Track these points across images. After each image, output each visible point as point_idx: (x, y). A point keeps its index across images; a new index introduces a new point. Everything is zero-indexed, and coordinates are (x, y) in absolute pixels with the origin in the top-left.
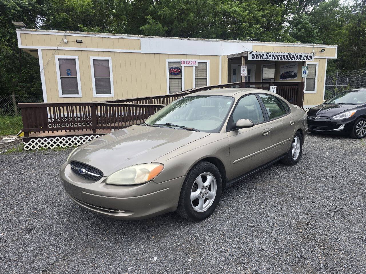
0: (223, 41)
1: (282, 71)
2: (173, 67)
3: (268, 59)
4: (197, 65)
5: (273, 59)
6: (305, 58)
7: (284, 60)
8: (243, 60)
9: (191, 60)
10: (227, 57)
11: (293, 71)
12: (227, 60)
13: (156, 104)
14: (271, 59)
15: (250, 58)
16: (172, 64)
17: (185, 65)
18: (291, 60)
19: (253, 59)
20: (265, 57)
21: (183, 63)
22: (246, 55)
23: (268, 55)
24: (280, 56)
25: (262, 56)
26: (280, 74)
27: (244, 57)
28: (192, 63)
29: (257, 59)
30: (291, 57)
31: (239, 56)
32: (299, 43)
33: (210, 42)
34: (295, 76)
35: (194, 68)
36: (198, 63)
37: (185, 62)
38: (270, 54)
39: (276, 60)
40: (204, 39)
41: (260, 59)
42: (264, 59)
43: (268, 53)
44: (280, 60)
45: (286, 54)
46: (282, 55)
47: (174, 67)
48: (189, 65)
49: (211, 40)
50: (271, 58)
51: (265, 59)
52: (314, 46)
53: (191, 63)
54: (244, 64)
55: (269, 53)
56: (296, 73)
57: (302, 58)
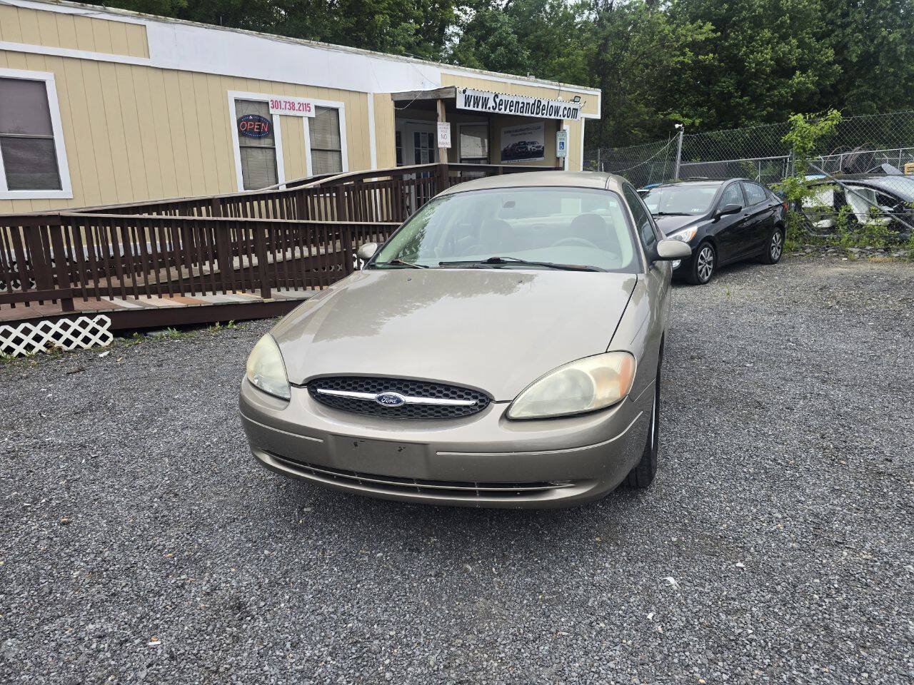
0: (375, 54)
1: (507, 142)
2: (249, 116)
3: (497, 110)
4: (313, 114)
5: (507, 112)
6: (566, 112)
7: (527, 115)
8: (440, 108)
9: (298, 100)
10: (390, 97)
11: (533, 143)
12: (392, 104)
13: (264, 219)
14: (503, 111)
15: (460, 104)
16: (245, 105)
17: (283, 112)
18: (540, 115)
19: (467, 108)
20: (491, 104)
21: (277, 104)
22: (453, 96)
23: (498, 100)
24: (521, 105)
25: (486, 101)
26: (502, 149)
27: (443, 100)
28: (301, 108)
29: (475, 109)
30: (541, 107)
31: (429, 97)
32: (533, 78)
33: (342, 54)
34: (539, 153)
35: (306, 122)
36: (317, 107)
37: (280, 102)
38: (500, 98)
39: (513, 113)
40: (327, 44)
41: (482, 108)
42: (489, 108)
43: (496, 96)
44: (521, 114)
45: (532, 102)
46: (523, 103)
47: (252, 116)
48: (292, 113)
49: (344, 50)
50: (503, 107)
51: (492, 110)
52: (562, 89)
53: (297, 106)
54: (444, 120)
55: (499, 96)
56: (540, 147)
57: (561, 113)
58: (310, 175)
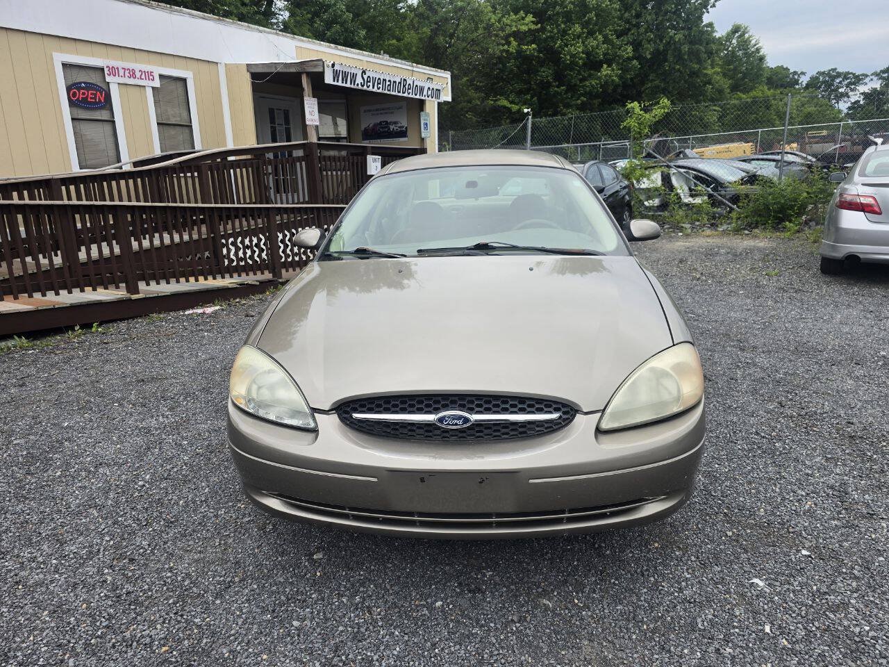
0: (223, 20)
1: (368, 121)
2: (80, 83)
3: (365, 87)
4: (157, 83)
5: (375, 90)
6: (430, 93)
7: (394, 93)
8: (305, 81)
9: (138, 67)
10: (245, 69)
11: (395, 123)
12: (248, 76)
14: (371, 89)
15: (329, 79)
16: (75, 72)
17: (122, 80)
18: (406, 95)
19: (336, 83)
20: (359, 80)
21: (114, 71)
22: (321, 70)
23: (365, 77)
24: (388, 83)
25: (354, 76)
26: (363, 129)
27: (308, 74)
28: (143, 77)
29: (344, 85)
30: (407, 87)
31: (293, 70)
32: (387, 57)
33: (187, 19)
34: (403, 134)
35: (149, 92)
36: (161, 76)
37: (118, 68)
38: (368, 74)
39: (380, 91)
40: (168, 6)
41: (351, 84)
42: (358, 85)
43: (364, 72)
44: (389, 93)
45: (398, 80)
46: (390, 81)
47: (84, 83)
48: (132, 81)
49: (189, 14)
50: (371, 84)
51: (360, 87)
53: (138, 74)
54: (311, 95)
55: (367, 72)
56: (403, 127)
57: (425, 93)
58: (158, 153)
